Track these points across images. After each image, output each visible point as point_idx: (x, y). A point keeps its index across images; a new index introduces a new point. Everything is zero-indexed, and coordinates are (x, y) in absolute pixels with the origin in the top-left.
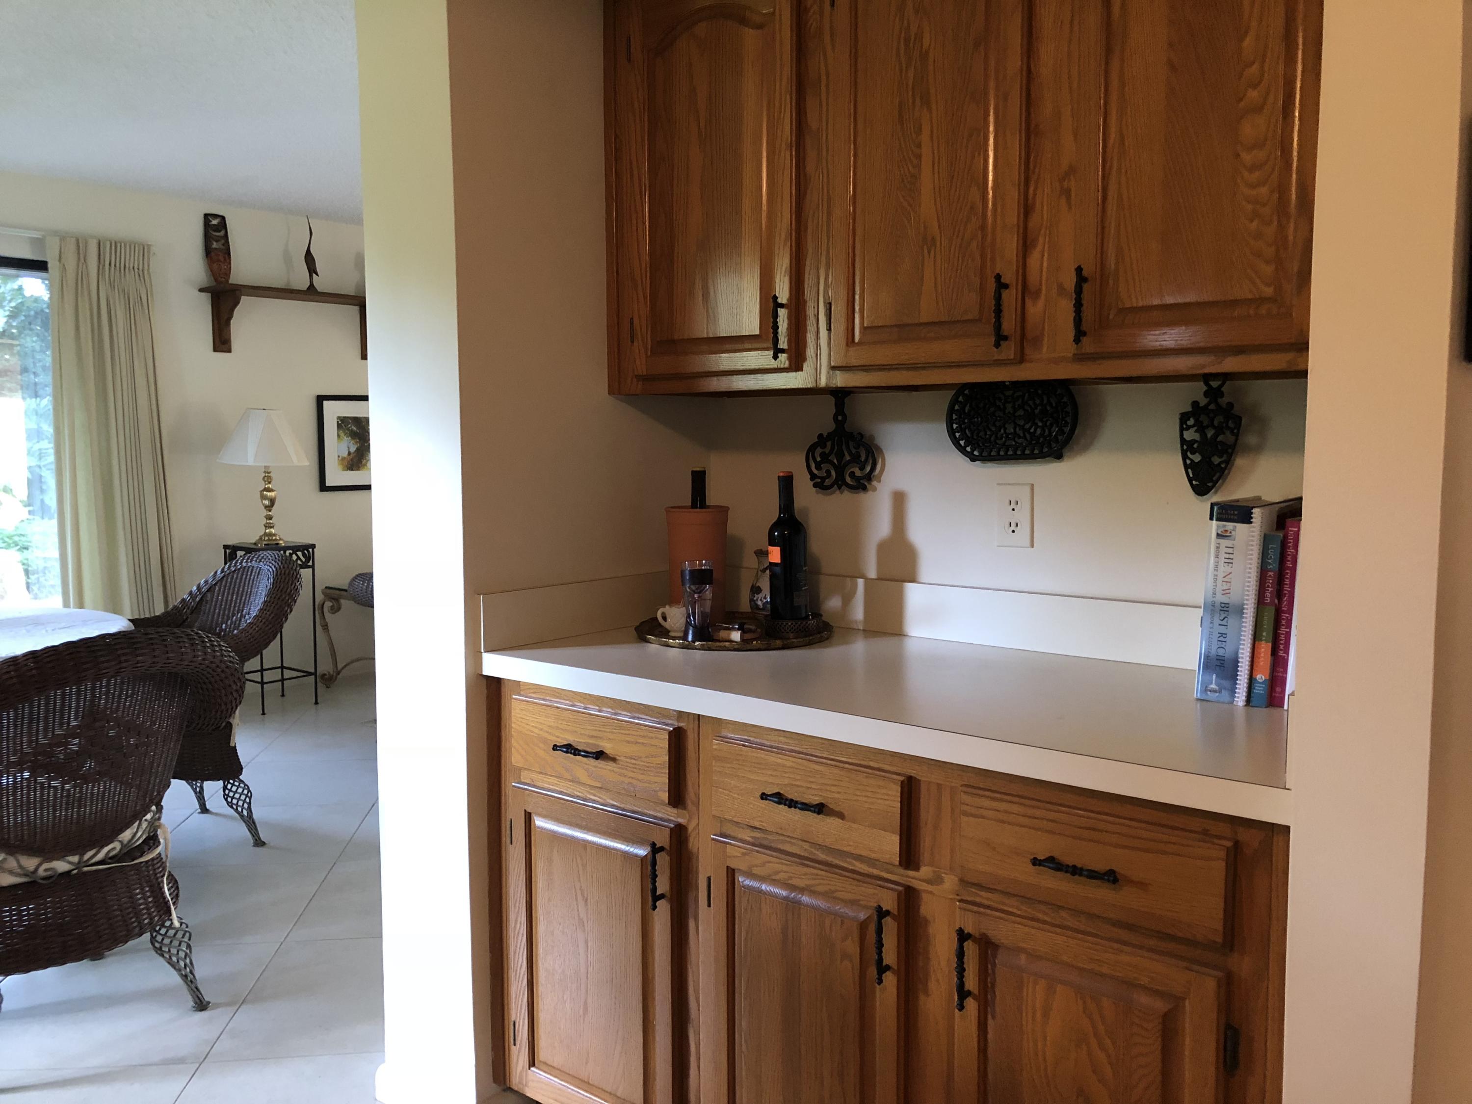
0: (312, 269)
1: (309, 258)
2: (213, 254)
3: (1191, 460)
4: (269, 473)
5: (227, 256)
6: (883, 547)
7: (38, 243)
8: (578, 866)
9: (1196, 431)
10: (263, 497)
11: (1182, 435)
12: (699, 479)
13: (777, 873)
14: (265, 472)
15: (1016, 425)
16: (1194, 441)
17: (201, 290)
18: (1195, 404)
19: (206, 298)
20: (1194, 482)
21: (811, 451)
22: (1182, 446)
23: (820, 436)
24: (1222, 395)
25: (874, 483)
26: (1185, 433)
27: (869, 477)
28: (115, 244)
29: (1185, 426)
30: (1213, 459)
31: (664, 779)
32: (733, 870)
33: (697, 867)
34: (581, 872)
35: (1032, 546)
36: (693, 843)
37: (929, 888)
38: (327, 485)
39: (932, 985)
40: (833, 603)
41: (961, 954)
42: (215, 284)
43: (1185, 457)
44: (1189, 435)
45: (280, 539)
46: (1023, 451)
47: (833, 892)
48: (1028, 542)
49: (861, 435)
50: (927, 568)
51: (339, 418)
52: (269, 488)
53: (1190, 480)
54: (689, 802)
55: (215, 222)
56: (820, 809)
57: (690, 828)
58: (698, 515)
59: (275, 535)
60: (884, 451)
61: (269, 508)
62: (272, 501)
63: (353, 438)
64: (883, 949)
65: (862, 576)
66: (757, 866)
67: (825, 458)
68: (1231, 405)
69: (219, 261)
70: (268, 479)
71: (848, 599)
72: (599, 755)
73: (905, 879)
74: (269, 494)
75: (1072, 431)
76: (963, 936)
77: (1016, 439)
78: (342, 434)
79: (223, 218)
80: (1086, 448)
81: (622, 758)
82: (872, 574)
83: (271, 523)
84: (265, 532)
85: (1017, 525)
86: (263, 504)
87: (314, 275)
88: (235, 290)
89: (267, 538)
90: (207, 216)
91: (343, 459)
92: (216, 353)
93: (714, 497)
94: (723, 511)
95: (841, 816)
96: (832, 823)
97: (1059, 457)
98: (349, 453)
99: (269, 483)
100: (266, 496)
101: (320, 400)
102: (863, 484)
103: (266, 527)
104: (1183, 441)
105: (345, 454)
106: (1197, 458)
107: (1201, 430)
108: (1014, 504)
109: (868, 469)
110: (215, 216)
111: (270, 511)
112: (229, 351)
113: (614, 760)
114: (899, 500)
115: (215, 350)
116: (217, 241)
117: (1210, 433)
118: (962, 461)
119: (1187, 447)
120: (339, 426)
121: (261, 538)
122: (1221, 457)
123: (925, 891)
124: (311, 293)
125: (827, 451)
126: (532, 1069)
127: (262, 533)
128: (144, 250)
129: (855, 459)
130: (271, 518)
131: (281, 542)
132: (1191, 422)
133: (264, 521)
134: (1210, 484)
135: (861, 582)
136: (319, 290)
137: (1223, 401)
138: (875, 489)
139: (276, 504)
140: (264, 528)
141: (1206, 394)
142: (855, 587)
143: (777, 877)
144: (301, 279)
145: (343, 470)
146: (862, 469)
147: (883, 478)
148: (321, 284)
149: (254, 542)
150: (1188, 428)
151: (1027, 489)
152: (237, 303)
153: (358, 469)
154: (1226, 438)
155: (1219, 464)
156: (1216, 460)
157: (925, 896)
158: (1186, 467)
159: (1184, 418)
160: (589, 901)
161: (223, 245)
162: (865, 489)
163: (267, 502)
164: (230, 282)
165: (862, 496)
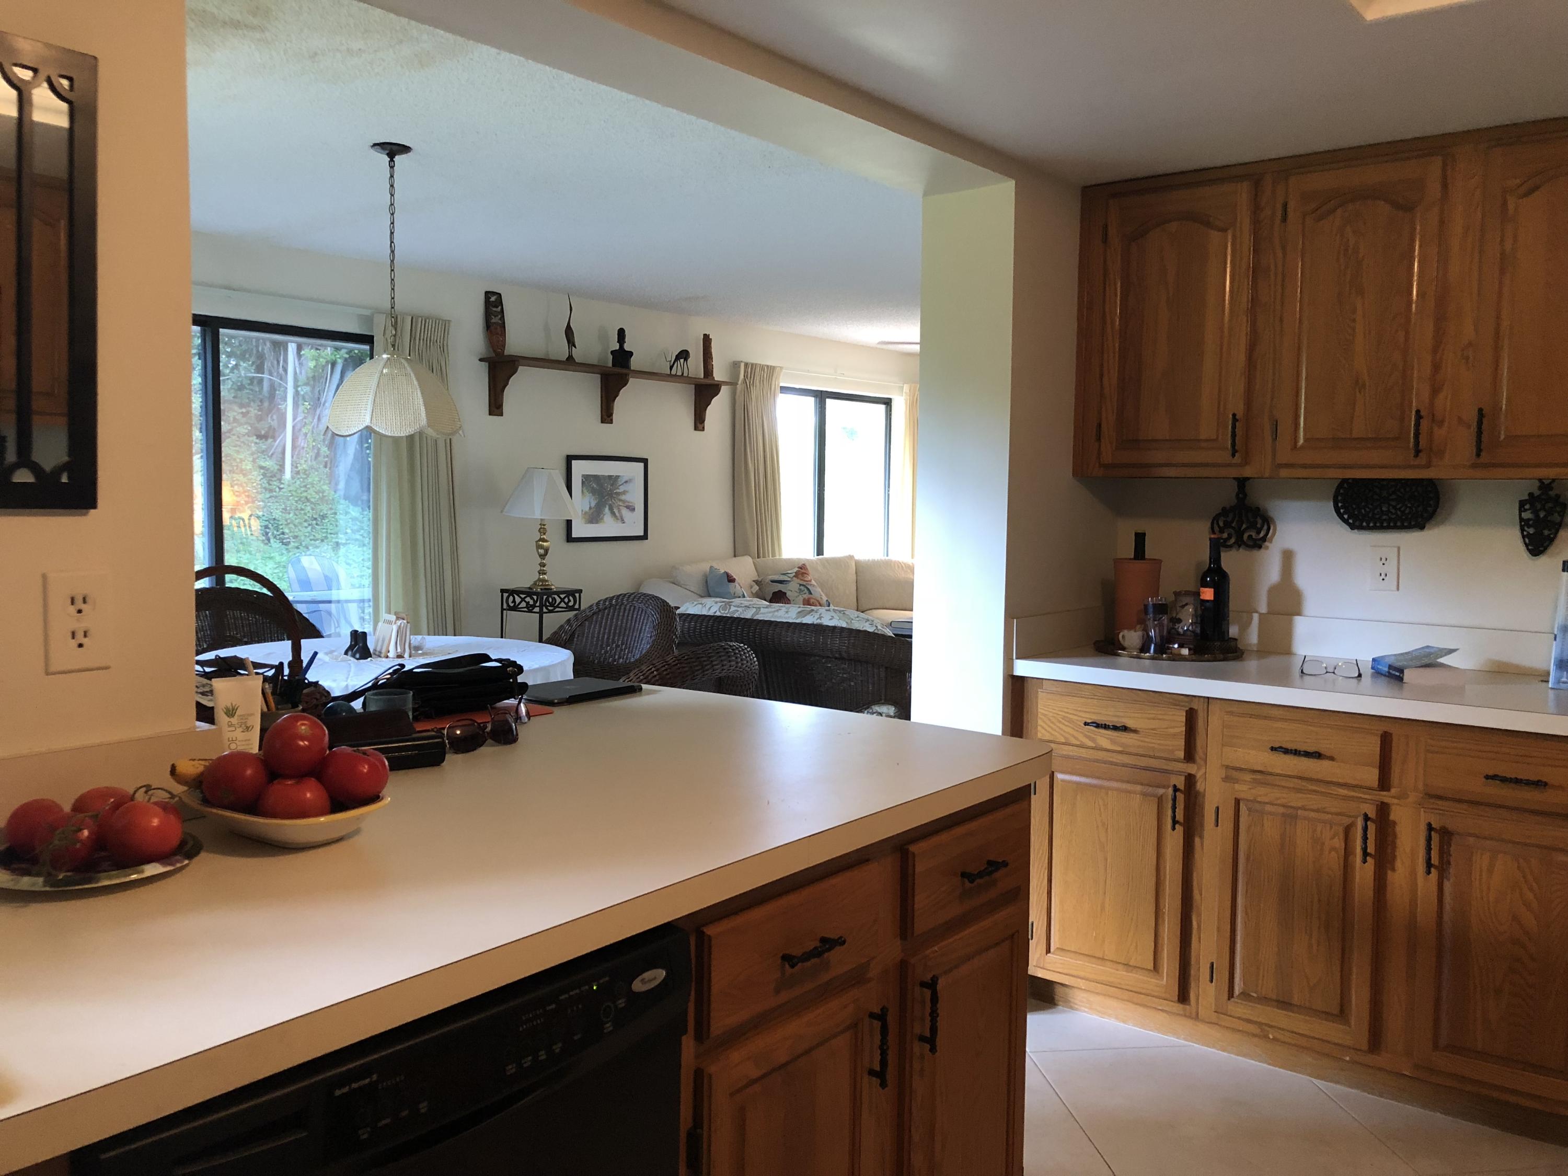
0: (571, 342)
1: (569, 332)
2: (492, 328)
3: (1528, 532)
4: (544, 525)
5: (503, 329)
6: (1274, 590)
7: (368, 320)
8: (1099, 805)
9: (1531, 513)
10: (539, 547)
11: (1520, 515)
12: (1140, 538)
13: (1277, 799)
14: (540, 524)
15: (1389, 505)
16: (1529, 520)
17: (481, 360)
18: (1531, 494)
19: (484, 366)
20: (1530, 547)
21: (1215, 520)
22: (1520, 522)
23: (1224, 509)
24: (1551, 489)
25: (1267, 544)
26: (1523, 514)
27: (1264, 539)
28: (426, 319)
29: (1523, 509)
30: (1544, 531)
31: (1181, 743)
32: (1239, 800)
33: (1204, 803)
34: (1102, 810)
35: (1398, 589)
36: (1200, 786)
37: (1396, 801)
38: (573, 536)
39: (1398, 864)
40: (1233, 631)
41: (1429, 840)
42: (494, 355)
43: (1522, 530)
44: (1527, 515)
45: (552, 585)
46: (1395, 523)
47: (1324, 808)
48: (1395, 587)
49: (1258, 509)
50: (1311, 604)
51: (583, 476)
52: (544, 538)
53: (1527, 545)
54: (1197, 758)
55: (493, 299)
56: (1318, 755)
57: (1198, 776)
58: (1139, 564)
59: (547, 581)
60: (1276, 520)
61: (543, 556)
62: (547, 551)
63: (594, 495)
64: (1368, 841)
65: (1257, 612)
66: (1260, 796)
67: (1227, 525)
68: (1558, 496)
69: (497, 334)
70: (542, 530)
71: (1245, 627)
72: (1125, 729)
73: (1378, 797)
74: (545, 544)
75: (1434, 511)
76: (1430, 828)
77: (1390, 515)
78: (585, 491)
79: (500, 295)
80: (1442, 522)
81: (1141, 730)
82: (1263, 609)
83: (544, 570)
84: (539, 578)
85: (1386, 575)
86: (538, 553)
87: (573, 348)
88: (514, 361)
89: (541, 584)
90: (487, 293)
91: (586, 513)
92: (491, 417)
93: (1150, 551)
94: (1159, 562)
95: (1332, 759)
96: (1326, 763)
97: (1422, 528)
98: (590, 508)
99: (544, 534)
100: (541, 545)
101: (569, 459)
102: (1258, 544)
103: (540, 573)
104: (1521, 519)
105: (587, 509)
106: (1531, 531)
107: (1535, 513)
108: (1384, 561)
109: (1262, 535)
110: (494, 293)
111: (544, 559)
112: (501, 415)
113: (1135, 731)
114: (1288, 557)
115: (490, 414)
116: (495, 316)
117: (1542, 514)
118: (1342, 530)
119: (1524, 524)
120: (583, 483)
121: (535, 584)
122: (1549, 530)
123: (1394, 804)
124: (569, 363)
125: (1229, 519)
126: (1048, 955)
127: (537, 578)
128: (445, 325)
129: (1253, 526)
130: (544, 566)
131: (553, 587)
132: (1527, 507)
133: (539, 568)
134: (1541, 549)
135: (1256, 617)
136: (577, 361)
137: (1552, 493)
138: (1267, 548)
139: (549, 552)
140: (538, 574)
141: (1540, 488)
142: (1251, 619)
143: (1279, 802)
144: (560, 349)
145: (586, 524)
146: (1259, 533)
147: (1274, 540)
148: (577, 354)
149: (529, 586)
150: (1525, 510)
151: (1396, 549)
152: (514, 371)
153: (597, 522)
154: (1556, 518)
155: (1549, 535)
156: (1546, 532)
157: (1393, 808)
158: (1524, 537)
159: (1522, 504)
160: (1109, 830)
161: (500, 319)
162: (1260, 547)
163: (541, 551)
164: (506, 353)
165: (1256, 553)
